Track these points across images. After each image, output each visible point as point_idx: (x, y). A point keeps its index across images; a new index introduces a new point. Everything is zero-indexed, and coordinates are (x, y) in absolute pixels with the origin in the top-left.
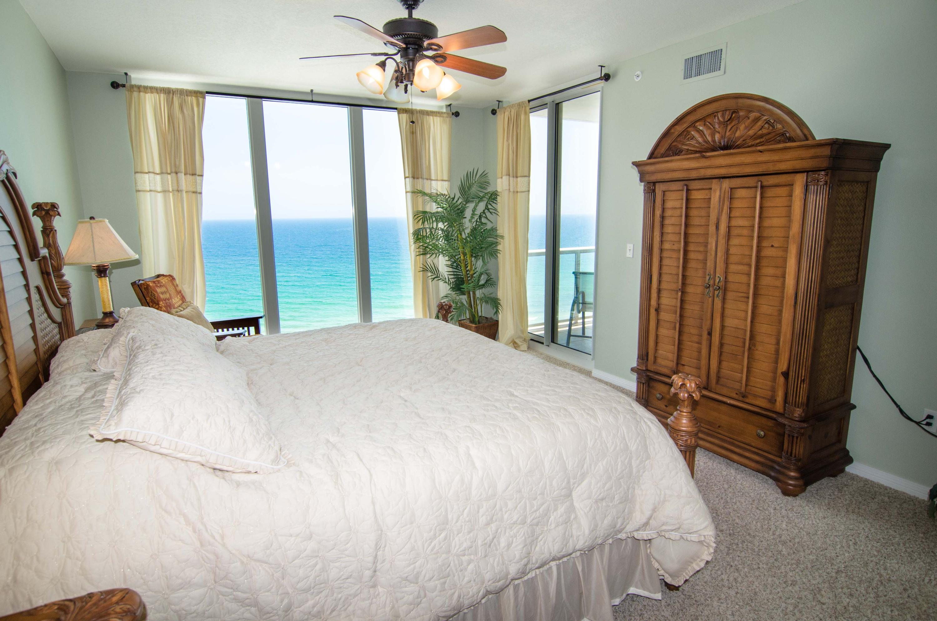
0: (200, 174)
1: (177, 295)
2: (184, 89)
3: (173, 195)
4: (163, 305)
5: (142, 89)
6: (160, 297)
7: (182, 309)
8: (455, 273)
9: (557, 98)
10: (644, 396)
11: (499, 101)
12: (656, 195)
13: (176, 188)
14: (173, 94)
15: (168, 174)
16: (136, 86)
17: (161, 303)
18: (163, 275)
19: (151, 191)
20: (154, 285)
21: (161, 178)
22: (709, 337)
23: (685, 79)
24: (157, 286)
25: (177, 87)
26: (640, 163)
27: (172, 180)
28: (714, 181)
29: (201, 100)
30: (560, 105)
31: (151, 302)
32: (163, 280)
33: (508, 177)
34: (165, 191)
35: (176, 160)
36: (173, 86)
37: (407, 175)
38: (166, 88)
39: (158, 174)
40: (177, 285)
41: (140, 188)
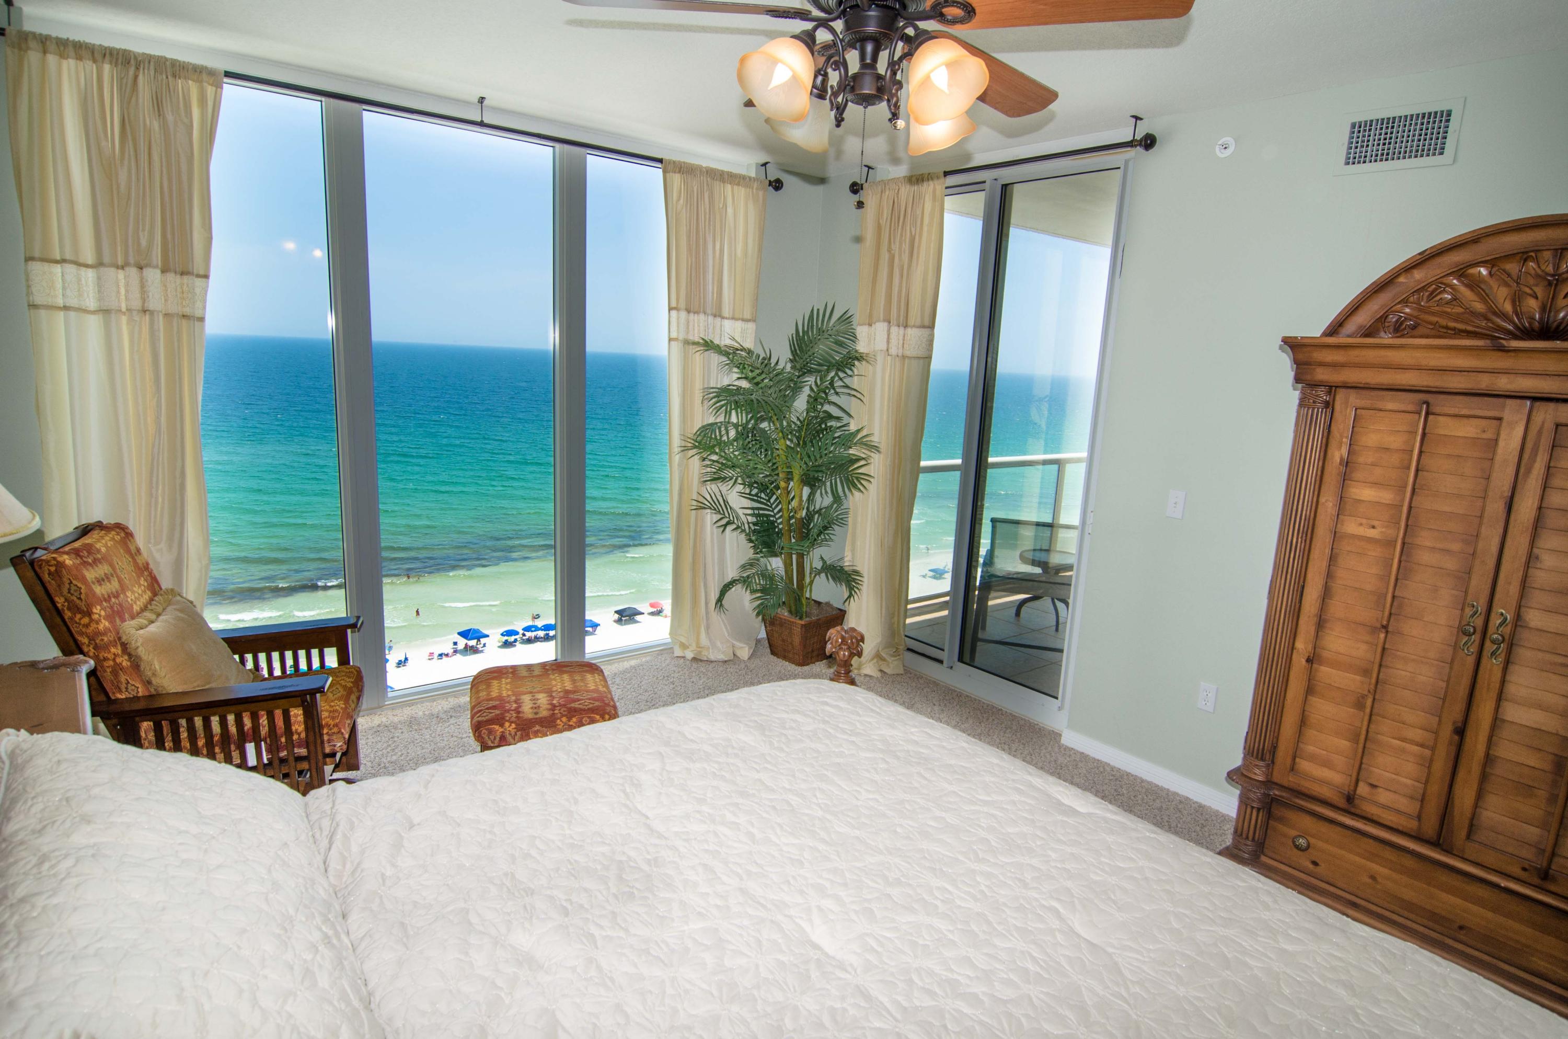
0: (202, 273)
1: (139, 577)
2: (166, 59)
3: (131, 321)
4: (103, 613)
5: (52, 47)
6: (94, 594)
7: (153, 617)
8: (756, 512)
9: (1007, 175)
10: (1257, 835)
11: (869, 168)
12: (1336, 414)
13: (137, 304)
14: (137, 69)
15: (118, 267)
16: (34, 34)
17: (97, 610)
18: (99, 526)
19: (66, 308)
20: (78, 561)
21: (99, 278)
22: (1456, 738)
23: (1347, 163)
24: (85, 563)
25: (148, 52)
26: (1305, 341)
27: (127, 285)
28: (1509, 402)
29: (210, 90)
30: (1009, 187)
31: (69, 609)
32: (102, 543)
33: (886, 324)
34: (105, 312)
35: (141, 234)
36: (138, 48)
37: (674, 304)
38: (118, 51)
39: (87, 266)
40: (138, 550)
41: (39, 299)
